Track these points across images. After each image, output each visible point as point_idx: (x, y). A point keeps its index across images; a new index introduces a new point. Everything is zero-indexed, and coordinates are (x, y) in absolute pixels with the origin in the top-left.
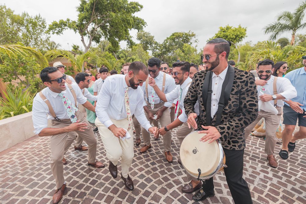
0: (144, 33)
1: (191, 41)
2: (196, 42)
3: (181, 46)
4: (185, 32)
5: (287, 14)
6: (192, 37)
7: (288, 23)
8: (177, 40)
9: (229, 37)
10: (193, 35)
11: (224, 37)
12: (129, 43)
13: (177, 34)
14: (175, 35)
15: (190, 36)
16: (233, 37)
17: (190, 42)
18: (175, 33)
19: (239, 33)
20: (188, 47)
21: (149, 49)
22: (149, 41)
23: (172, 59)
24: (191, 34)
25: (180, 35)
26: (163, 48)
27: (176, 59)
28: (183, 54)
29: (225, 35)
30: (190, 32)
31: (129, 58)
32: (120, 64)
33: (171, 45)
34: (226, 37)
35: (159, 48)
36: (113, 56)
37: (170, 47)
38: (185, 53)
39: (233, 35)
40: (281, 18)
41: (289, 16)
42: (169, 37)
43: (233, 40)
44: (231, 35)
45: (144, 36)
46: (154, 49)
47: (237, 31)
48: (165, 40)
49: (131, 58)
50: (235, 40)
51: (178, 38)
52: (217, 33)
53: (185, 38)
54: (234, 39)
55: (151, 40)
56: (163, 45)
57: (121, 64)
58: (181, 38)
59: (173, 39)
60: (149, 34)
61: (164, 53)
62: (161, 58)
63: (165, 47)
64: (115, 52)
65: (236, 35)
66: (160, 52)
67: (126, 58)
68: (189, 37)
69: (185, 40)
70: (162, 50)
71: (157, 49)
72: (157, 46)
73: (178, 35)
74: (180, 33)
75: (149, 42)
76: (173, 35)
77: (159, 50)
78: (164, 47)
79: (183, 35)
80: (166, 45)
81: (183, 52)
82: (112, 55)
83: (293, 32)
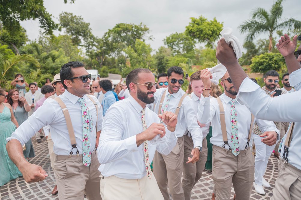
0: (72, 17)
1: (144, 37)
2: (151, 39)
3: (131, 43)
4: (135, 24)
5: (261, 12)
6: (145, 32)
7: (264, 22)
8: (123, 34)
9: (204, 32)
10: (146, 30)
11: (197, 31)
12: (43, 24)
13: (123, 26)
14: (122, 26)
15: (142, 30)
16: (209, 33)
17: (142, 39)
18: (121, 24)
19: (215, 29)
20: (142, 45)
21: (81, 44)
22: (82, 30)
23: (119, 61)
24: (143, 27)
25: (128, 27)
26: (104, 44)
27: (124, 62)
28: (135, 55)
29: (199, 29)
30: (142, 25)
31: (44, 54)
32: (25, 66)
33: (115, 40)
34: (200, 32)
35: (97, 44)
36: (11, 50)
37: (114, 44)
38: (138, 52)
39: (209, 30)
40: (255, 15)
41: (264, 14)
42: (111, 29)
43: (209, 37)
44: (207, 29)
45: (72, 20)
46: (89, 46)
47: (213, 25)
48: (106, 34)
49: (50, 55)
50: (212, 38)
51: (126, 32)
52: (188, 25)
53: (135, 33)
54: (211, 36)
55: (84, 29)
56: (103, 40)
57: (28, 64)
58: (129, 31)
59: (118, 33)
60: (80, 19)
61: (105, 52)
62: (100, 59)
63: (106, 43)
64: (15, 44)
65: (212, 30)
66: (98, 50)
67: (39, 54)
68: (140, 32)
69: (136, 35)
70: (101, 47)
71: (93, 45)
72: (93, 42)
73: (125, 27)
74: (128, 25)
75: (82, 32)
76: (118, 26)
77: (97, 48)
78: (104, 42)
79: (132, 27)
80: (108, 41)
81: (136, 51)
82: (8, 48)
83: (270, 33)
